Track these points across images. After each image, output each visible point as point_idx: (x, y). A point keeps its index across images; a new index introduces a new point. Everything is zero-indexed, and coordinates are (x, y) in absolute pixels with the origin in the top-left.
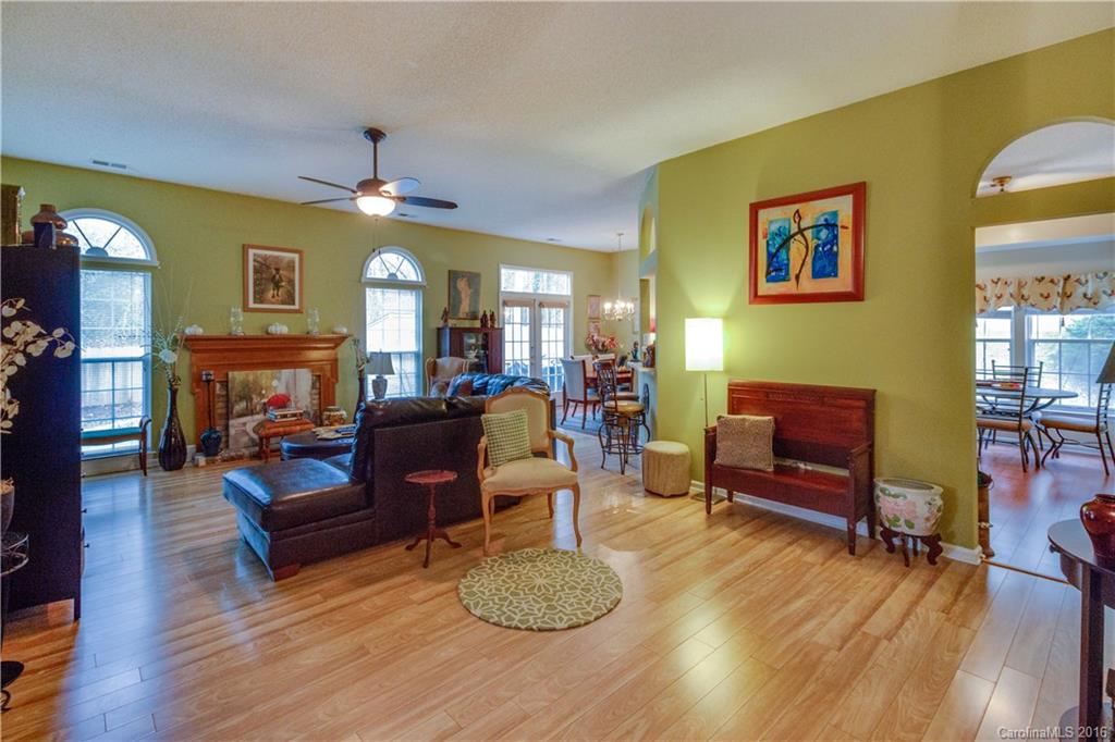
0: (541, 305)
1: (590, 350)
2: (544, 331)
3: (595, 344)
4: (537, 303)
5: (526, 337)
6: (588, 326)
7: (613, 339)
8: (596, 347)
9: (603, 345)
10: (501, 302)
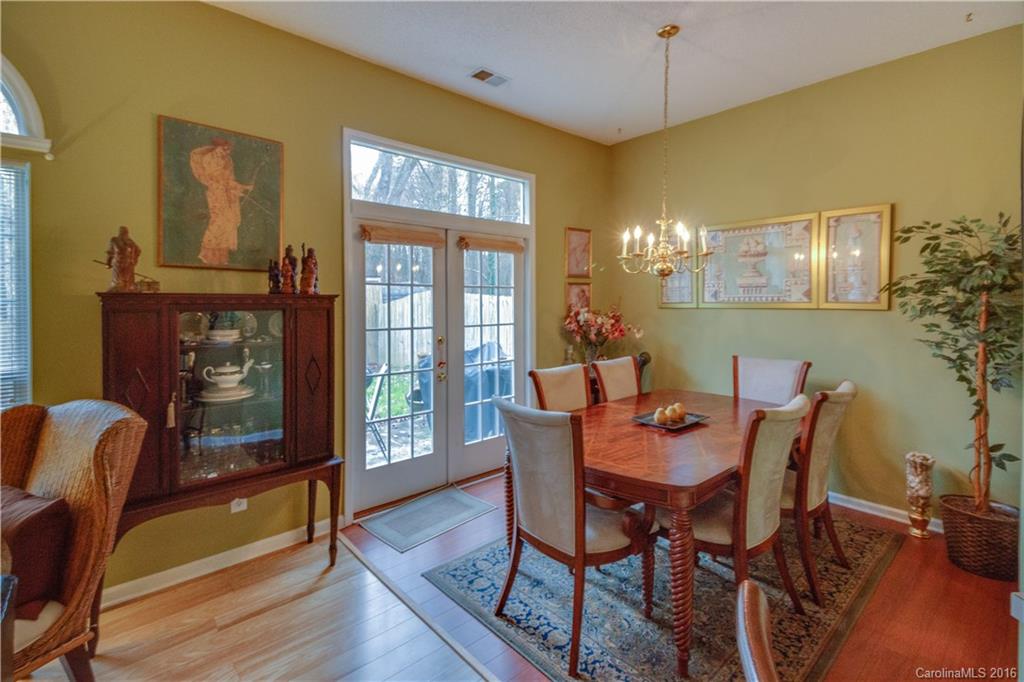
0: (463, 243)
1: (570, 341)
2: (471, 300)
3: (583, 330)
4: (452, 240)
5: (425, 318)
6: (567, 295)
7: (617, 319)
8: (585, 336)
9: (599, 333)
10: (350, 230)
